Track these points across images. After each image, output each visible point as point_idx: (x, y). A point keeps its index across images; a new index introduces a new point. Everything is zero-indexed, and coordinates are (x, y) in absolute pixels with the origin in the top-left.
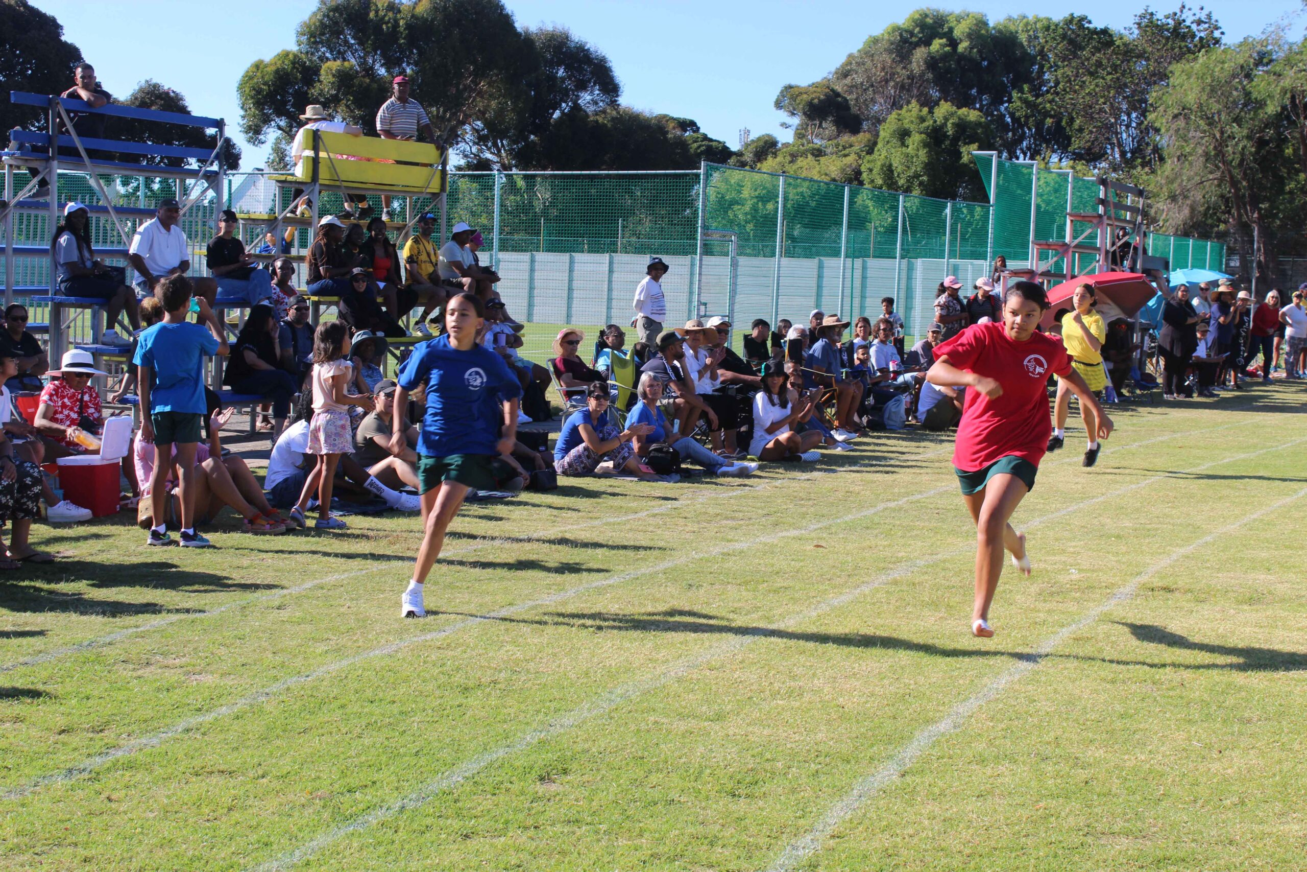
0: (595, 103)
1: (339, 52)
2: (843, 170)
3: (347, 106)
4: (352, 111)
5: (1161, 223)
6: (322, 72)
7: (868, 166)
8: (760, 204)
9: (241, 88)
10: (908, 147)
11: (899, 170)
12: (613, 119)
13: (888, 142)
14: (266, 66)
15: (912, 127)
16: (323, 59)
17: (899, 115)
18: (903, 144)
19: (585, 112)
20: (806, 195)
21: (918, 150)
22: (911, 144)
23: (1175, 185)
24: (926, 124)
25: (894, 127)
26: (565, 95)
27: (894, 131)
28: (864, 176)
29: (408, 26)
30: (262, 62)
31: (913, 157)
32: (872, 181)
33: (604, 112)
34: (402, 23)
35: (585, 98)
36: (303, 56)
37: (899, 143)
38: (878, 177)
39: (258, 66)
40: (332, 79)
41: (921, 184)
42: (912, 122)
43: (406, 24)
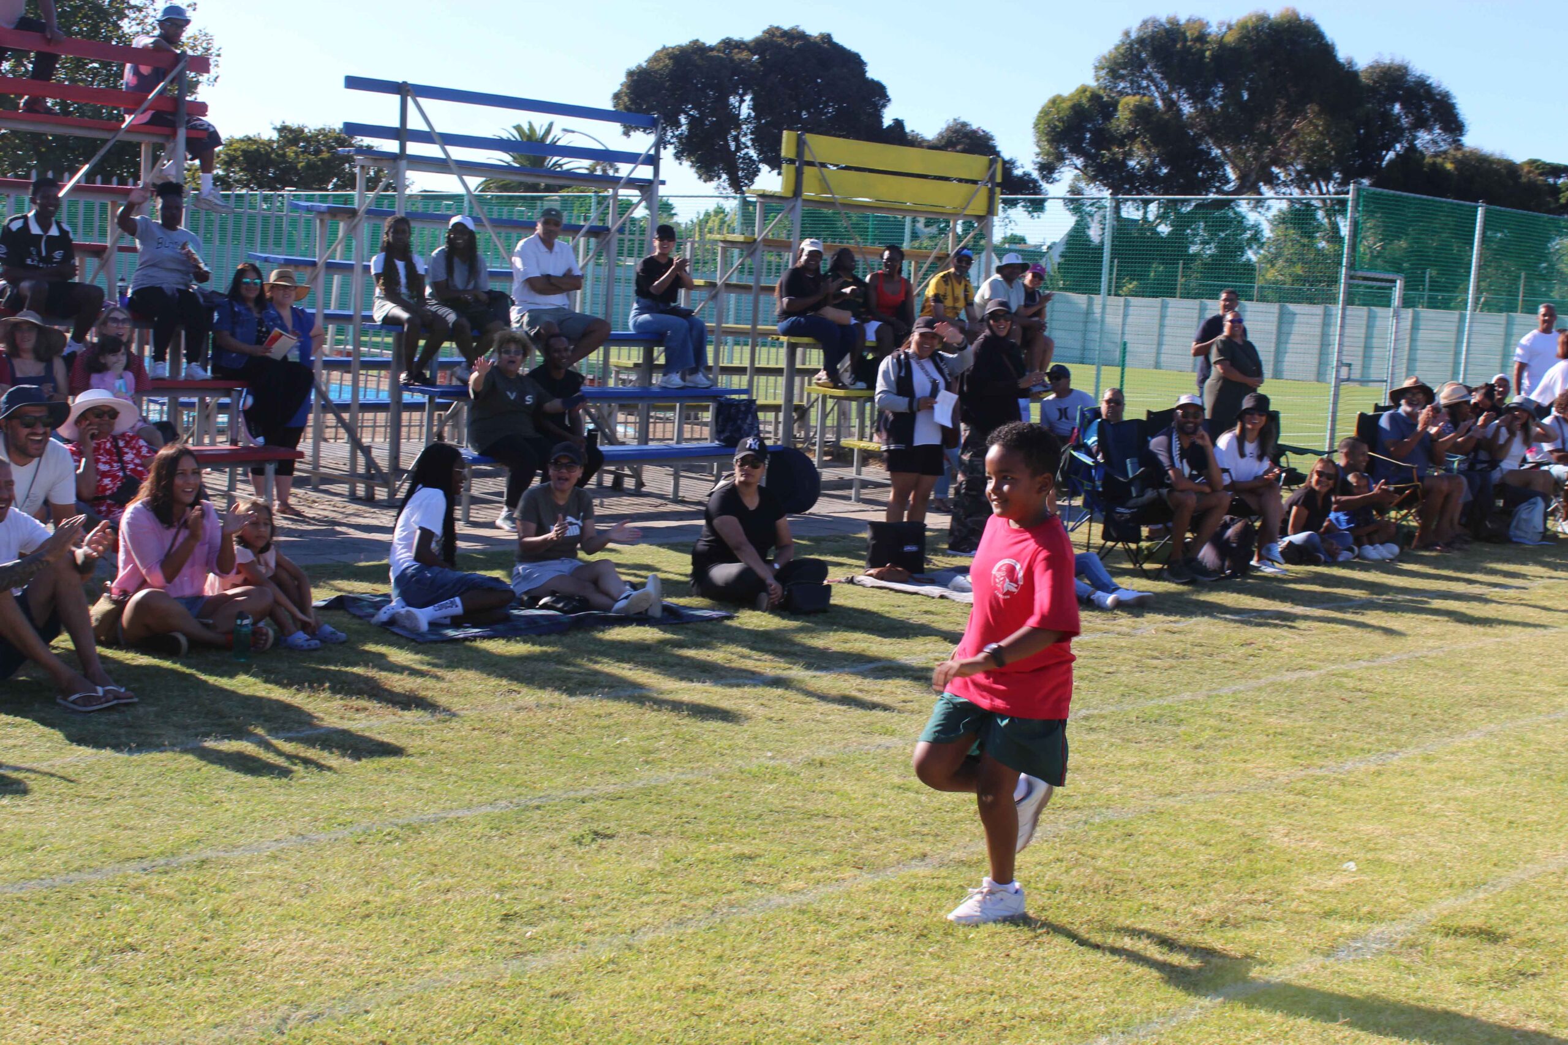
0: (1435, 142)
1: (1139, 87)
3: (1143, 143)
4: (1148, 148)
6: (1120, 108)
9: (1036, 125)
12: (1455, 161)
14: (1064, 100)
16: (1121, 93)
19: (1421, 153)
26: (1398, 133)
29: (1214, 57)
30: (1059, 96)
33: (1445, 152)
34: (1208, 53)
35: (1423, 138)
36: (1101, 92)
39: (1054, 102)
40: (1127, 115)
43: (1212, 55)
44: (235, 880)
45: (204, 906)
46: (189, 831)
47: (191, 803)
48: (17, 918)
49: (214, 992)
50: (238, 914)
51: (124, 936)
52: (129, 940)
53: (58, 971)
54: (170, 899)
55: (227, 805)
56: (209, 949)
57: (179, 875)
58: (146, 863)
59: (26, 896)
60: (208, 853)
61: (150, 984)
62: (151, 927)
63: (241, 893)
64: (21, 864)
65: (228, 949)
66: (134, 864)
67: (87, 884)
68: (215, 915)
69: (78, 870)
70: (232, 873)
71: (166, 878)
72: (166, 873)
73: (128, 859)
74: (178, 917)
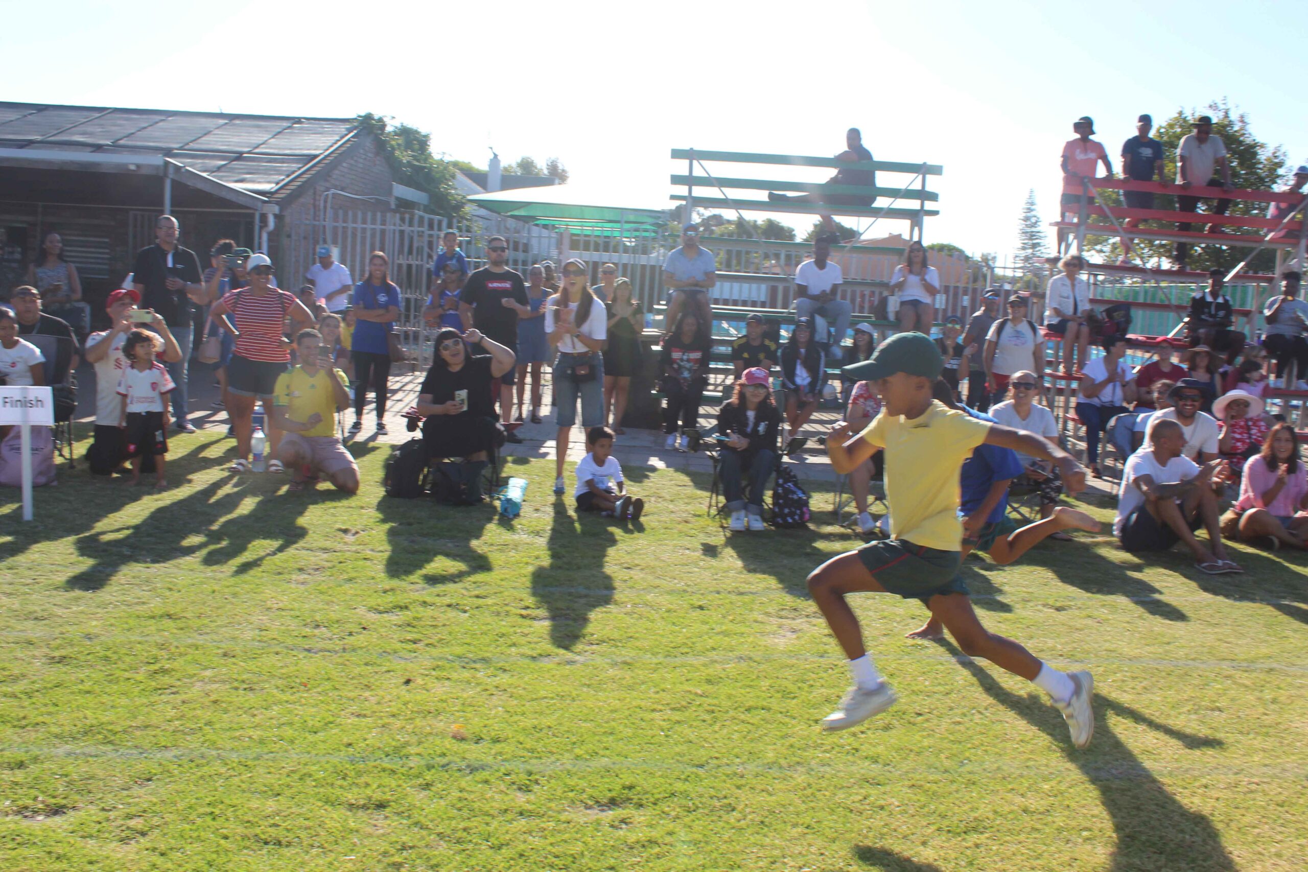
44: (1290, 684)
45: (1268, 695)
46: (1264, 650)
47: (1269, 635)
48: (1154, 679)
49: (1268, 745)
50: (1289, 704)
51: (1214, 701)
52: (1217, 704)
53: (1172, 713)
54: (1246, 686)
55: (1292, 640)
56: (1268, 720)
57: (1254, 675)
58: (1235, 664)
59: (1161, 668)
60: (1274, 665)
61: (1227, 732)
62: (1232, 700)
63: (1293, 692)
64: (1161, 650)
65: (1280, 723)
66: (1227, 663)
67: (1197, 668)
68: (1274, 701)
69: (1193, 660)
70: (1289, 679)
71: (1246, 674)
72: (1246, 671)
73: (1224, 659)
74: (1251, 698)
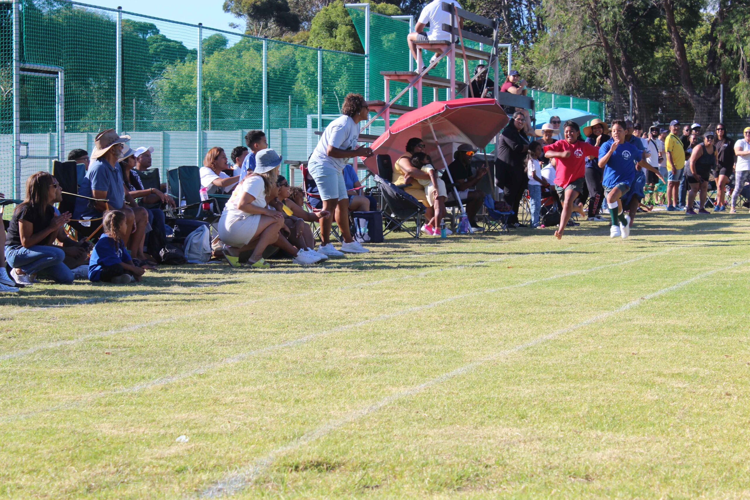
2: (281, 61)
5: (546, 86)
7: (301, 55)
8: (209, 94)
10: (336, 37)
11: (329, 58)
13: (318, 34)
15: (339, 20)
17: (327, 10)
18: (331, 36)
20: (248, 83)
21: (345, 40)
22: (338, 34)
23: (557, 51)
24: (350, 17)
25: (323, 20)
27: (323, 24)
28: (299, 64)
31: (340, 46)
32: (306, 69)
37: (328, 34)
38: (311, 64)
41: (348, 69)
42: (338, 16)
